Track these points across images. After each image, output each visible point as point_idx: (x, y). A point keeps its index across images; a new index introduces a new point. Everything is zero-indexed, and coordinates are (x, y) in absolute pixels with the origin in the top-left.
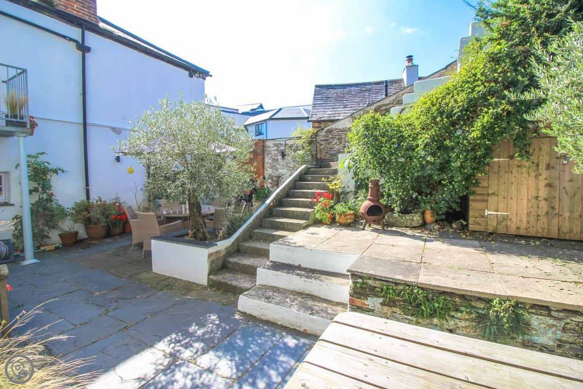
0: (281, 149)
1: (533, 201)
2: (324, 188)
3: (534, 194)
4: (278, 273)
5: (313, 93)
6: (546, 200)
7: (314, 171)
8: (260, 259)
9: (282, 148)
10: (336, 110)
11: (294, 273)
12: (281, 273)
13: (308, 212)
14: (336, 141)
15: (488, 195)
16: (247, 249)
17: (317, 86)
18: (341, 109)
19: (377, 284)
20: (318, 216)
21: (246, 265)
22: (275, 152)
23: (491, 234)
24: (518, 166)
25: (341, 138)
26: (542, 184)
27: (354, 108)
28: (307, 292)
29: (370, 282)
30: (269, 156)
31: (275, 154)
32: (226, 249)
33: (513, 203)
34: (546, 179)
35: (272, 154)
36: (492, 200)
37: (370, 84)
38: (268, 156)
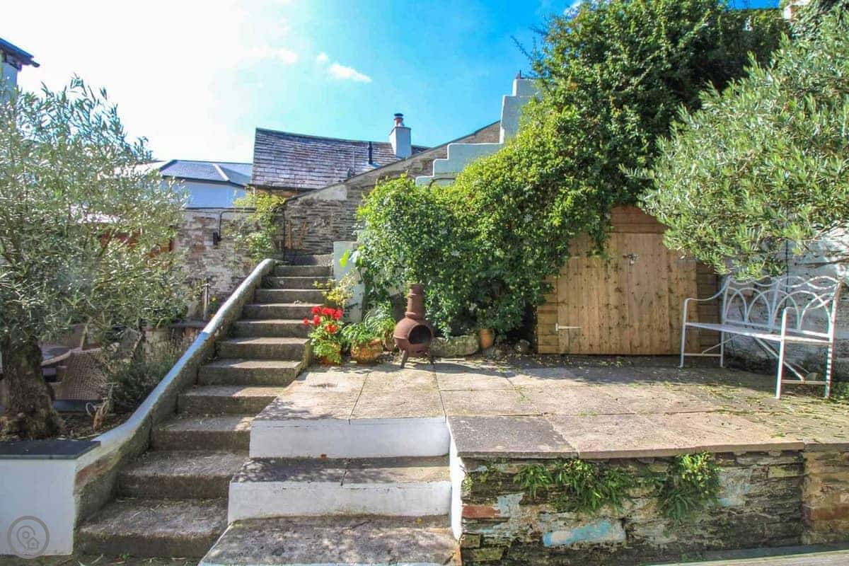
0: (210, 227)
1: (604, 309)
2: (314, 298)
3: (604, 301)
4: (286, 484)
5: (253, 140)
6: (616, 307)
7: (285, 270)
8: (215, 457)
9: (214, 226)
10: (295, 172)
11: (324, 477)
12: (295, 484)
13: (300, 345)
14: (319, 220)
15: (558, 304)
16: (175, 440)
17: (258, 130)
18: (304, 173)
19: (515, 468)
20: (318, 351)
21: (183, 478)
22: (197, 233)
23: (563, 355)
24: (588, 267)
25: (328, 217)
26: (612, 288)
27: (326, 175)
28: (359, 511)
29: (502, 468)
30: (184, 240)
31: (196, 236)
32: (120, 449)
33: (585, 313)
34: (615, 282)
35: (189, 236)
36: (562, 309)
37: (344, 142)
38: (180, 241)
